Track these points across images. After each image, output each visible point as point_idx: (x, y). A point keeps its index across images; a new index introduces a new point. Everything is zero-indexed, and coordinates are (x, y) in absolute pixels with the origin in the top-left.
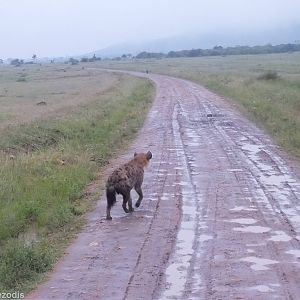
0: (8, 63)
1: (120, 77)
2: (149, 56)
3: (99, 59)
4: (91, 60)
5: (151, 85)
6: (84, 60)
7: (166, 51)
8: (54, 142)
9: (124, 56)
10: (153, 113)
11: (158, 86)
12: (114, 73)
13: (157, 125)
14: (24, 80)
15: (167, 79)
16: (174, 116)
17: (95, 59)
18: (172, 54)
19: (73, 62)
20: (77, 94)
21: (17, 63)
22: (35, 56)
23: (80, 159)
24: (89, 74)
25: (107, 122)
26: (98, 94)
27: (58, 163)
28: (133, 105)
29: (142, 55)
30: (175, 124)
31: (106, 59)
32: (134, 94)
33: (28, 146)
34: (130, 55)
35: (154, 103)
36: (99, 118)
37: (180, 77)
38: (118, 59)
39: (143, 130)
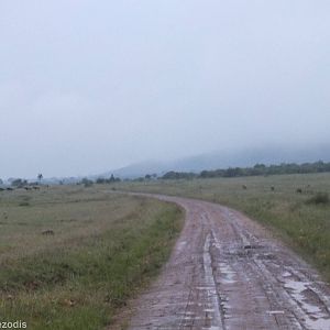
0: (10, 183)
1: (143, 202)
2: (177, 176)
3: (118, 180)
4: (108, 181)
5: (179, 211)
6: (100, 181)
7: (198, 171)
8: (61, 279)
9: (148, 176)
10: (181, 245)
11: (188, 210)
12: (136, 197)
13: (184, 259)
14: (27, 205)
15: (199, 204)
16: (206, 247)
17: (112, 180)
18: (204, 175)
19: (87, 183)
20: (91, 221)
21: (19, 183)
22: (40, 176)
23: (91, 300)
24: (106, 198)
25: (125, 255)
26: (116, 222)
27: (66, 304)
28: (157, 235)
29: (170, 176)
30: (207, 258)
31: (127, 180)
32: (159, 222)
33: (31, 284)
34: (155, 175)
35: (183, 232)
36: (116, 250)
37: (214, 201)
38: (141, 180)
39: (167, 265)
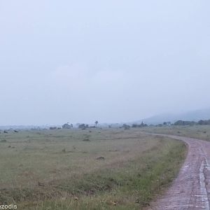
0: (77, 127)
1: (161, 139)
2: (184, 123)
3: (146, 125)
4: (139, 126)
5: (184, 146)
6: (134, 126)
7: (197, 120)
8: (109, 187)
9: (165, 123)
10: (185, 168)
11: (190, 146)
12: (157, 136)
13: (187, 176)
14: (88, 140)
15: (196, 141)
16: (201, 170)
17: (143, 125)
18: (201, 123)
19: (126, 127)
20: (128, 152)
21: (83, 127)
22: (97, 122)
23: (128, 201)
24: (139, 137)
25: (149, 173)
26: (144, 152)
27: (111, 204)
28: (170, 161)
29: (179, 123)
30: (202, 176)
31: (151, 125)
32: (171, 153)
33: (90, 190)
34: (169, 123)
35: (187, 159)
36: (144, 170)
37: (207, 140)
38: (160, 125)
39: (176, 180)
